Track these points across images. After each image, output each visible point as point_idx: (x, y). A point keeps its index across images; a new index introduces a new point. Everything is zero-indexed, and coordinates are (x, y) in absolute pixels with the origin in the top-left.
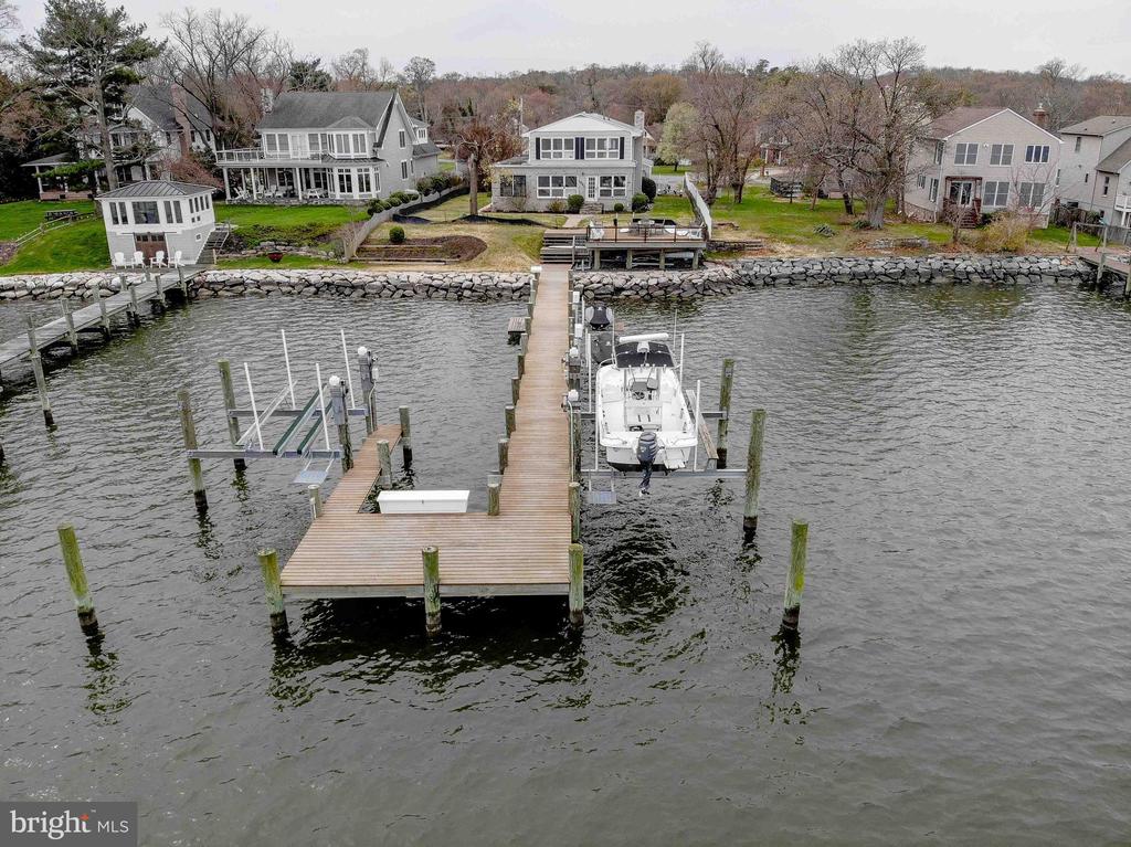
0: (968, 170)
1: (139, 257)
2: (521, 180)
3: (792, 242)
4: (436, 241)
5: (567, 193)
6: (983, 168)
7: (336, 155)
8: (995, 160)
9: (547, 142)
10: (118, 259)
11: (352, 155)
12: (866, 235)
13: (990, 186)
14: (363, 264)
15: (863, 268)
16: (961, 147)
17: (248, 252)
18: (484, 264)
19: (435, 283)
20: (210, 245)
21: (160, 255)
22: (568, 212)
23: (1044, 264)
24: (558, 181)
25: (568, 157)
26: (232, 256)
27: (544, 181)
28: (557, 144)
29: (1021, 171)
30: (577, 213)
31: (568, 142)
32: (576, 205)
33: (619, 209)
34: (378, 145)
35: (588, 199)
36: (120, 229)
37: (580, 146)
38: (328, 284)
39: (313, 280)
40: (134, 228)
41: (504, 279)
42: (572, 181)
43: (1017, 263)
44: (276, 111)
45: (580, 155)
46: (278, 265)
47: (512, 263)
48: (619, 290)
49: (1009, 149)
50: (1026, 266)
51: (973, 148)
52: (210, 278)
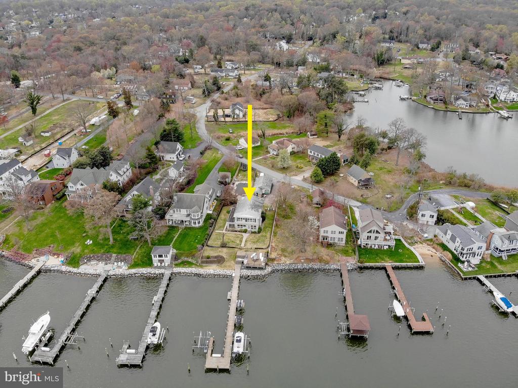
0: (325, 235)
1: (159, 264)
2: (234, 225)
3: (285, 256)
4: (216, 257)
5: (244, 228)
6: (329, 235)
7: (193, 218)
8: (332, 233)
9: (239, 219)
10: (155, 265)
11: (196, 218)
12: (301, 254)
13: (331, 238)
14: (201, 267)
15: (296, 268)
16: (324, 231)
17: (180, 261)
18: (225, 266)
19: (216, 274)
20: (172, 258)
21: (163, 263)
22: (244, 232)
23: (332, 267)
24: (242, 226)
25: (244, 221)
26: (177, 262)
27: (239, 225)
28: (242, 219)
29: (337, 236)
30: (246, 232)
31: (244, 219)
32: (245, 231)
33: (255, 233)
34: (202, 213)
35: (249, 230)
36: (155, 259)
37: (246, 220)
38: (196, 274)
39: (193, 272)
40: (158, 258)
41: (228, 272)
42: (245, 226)
43: (327, 267)
44: (178, 201)
45: (246, 221)
46: (186, 266)
47: (229, 266)
48: (249, 276)
49: (335, 232)
50: (328, 267)
51: (327, 231)
52: (174, 271)
